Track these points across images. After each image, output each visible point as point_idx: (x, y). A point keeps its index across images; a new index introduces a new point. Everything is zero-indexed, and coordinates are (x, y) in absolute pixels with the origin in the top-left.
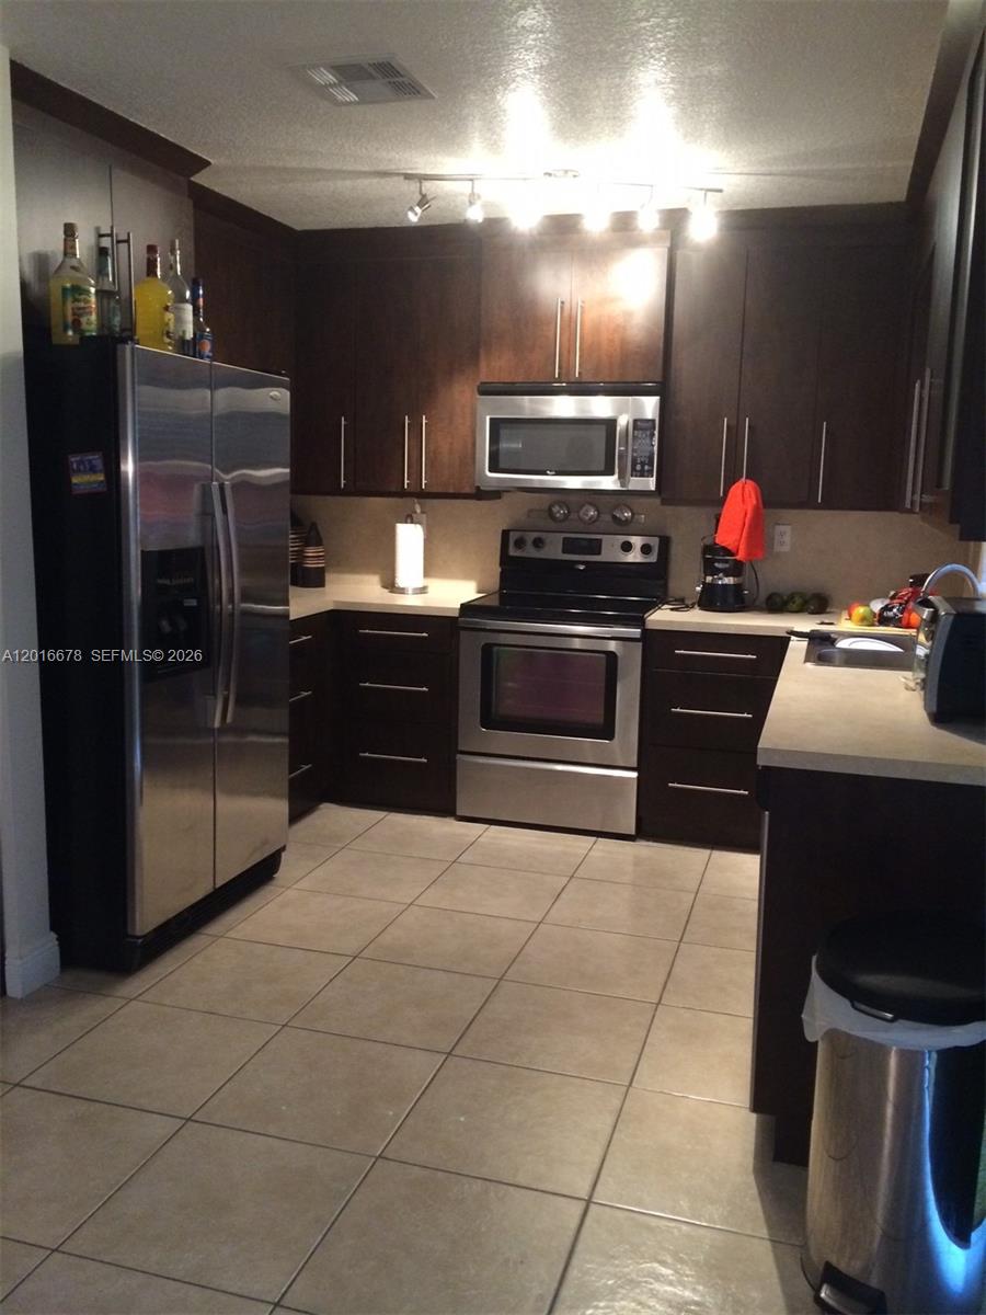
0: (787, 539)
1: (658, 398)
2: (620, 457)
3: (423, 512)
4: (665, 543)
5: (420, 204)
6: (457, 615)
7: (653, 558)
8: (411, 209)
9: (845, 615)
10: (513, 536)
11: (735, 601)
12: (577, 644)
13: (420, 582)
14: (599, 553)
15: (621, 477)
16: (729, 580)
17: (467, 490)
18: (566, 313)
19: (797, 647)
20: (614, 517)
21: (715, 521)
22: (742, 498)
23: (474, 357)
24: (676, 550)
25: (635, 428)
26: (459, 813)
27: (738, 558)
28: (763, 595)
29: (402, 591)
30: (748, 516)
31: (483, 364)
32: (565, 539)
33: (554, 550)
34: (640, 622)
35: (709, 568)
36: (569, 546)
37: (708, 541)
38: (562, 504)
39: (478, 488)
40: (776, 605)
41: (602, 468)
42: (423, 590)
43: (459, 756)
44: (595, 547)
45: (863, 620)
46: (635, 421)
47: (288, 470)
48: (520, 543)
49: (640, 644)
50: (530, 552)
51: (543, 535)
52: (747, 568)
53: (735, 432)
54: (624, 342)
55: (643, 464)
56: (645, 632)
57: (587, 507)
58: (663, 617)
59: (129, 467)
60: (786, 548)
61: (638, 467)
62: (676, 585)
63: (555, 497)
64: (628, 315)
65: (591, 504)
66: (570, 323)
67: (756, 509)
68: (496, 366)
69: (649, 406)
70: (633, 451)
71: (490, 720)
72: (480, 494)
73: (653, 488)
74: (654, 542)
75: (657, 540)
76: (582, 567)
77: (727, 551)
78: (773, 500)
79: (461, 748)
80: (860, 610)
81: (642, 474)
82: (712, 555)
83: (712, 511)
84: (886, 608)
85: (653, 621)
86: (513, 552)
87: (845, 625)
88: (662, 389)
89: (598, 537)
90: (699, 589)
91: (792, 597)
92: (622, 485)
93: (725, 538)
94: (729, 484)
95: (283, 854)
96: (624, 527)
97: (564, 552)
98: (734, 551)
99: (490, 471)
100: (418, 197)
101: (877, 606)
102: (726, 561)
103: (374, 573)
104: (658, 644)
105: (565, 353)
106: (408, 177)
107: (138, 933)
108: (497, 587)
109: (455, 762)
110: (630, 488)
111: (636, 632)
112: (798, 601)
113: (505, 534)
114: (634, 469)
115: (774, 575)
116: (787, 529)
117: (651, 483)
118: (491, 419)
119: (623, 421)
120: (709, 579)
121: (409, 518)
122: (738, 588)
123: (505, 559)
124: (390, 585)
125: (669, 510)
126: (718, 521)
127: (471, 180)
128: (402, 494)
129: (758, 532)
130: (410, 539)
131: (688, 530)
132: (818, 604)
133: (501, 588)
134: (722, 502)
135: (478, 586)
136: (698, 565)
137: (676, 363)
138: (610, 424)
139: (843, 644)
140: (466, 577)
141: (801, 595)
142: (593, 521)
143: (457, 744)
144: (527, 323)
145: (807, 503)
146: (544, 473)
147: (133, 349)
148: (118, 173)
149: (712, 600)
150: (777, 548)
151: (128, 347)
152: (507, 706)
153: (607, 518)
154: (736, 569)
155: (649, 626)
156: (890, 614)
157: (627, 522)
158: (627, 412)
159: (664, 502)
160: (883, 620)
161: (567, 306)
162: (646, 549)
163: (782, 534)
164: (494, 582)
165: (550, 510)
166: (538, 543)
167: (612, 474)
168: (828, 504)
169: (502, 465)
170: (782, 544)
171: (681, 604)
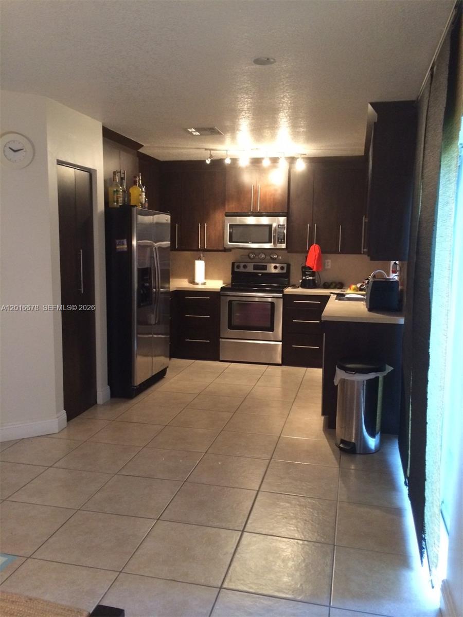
0: (329, 264)
1: (286, 218)
2: (274, 237)
3: (203, 256)
4: (289, 266)
5: (210, 158)
6: (219, 291)
7: (285, 271)
8: (207, 159)
9: (349, 289)
10: (236, 264)
11: (313, 285)
12: (257, 299)
13: (204, 281)
14: (266, 270)
15: (274, 244)
16: (311, 278)
17: (221, 249)
18: (255, 189)
19: (333, 297)
20: (271, 257)
21: (305, 258)
22: (315, 250)
23: (223, 204)
24: (292, 268)
25: (278, 227)
26: (221, 359)
27: (313, 270)
28: (322, 283)
29: (197, 284)
30: (317, 257)
31: (226, 206)
32: (254, 265)
33: (250, 269)
34: (282, 292)
35: (304, 274)
36: (256, 267)
37: (303, 265)
38: (252, 253)
39: (225, 248)
40: (326, 286)
41: (267, 241)
42: (204, 284)
43: (220, 340)
44: (265, 268)
45: (355, 290)
46: (279, 225)
47: (169, 243)
48: (238, 267)
49: (282, 299)
50: (242, 270)
51: (246, 264)
52: (316, 274)
53: (311, 228)
54: (274, 199)
55: (281, 240)
56: (284, 295)
57: (261, 254)
58: (289, 290)
59: (134, 243)
60: (329, 267)
61: (280, 241)
62: (292, 281)
63: (250, 251)
64: (276, 190)
65: (263, 253)
66: (256, 192)
67: (319, 254)
68: (231, 206)
69: (282, 220)
70: (278, 235)
71: (231, 327)
72: (226, 250)
73: (285, 247)
74: (285, 266)
75: (286, 265)
76: (260, 275)
77: (310, 268)
78: (324, 251)
79: (221, 336)
80: (353, 286)
81: (281, 243)
82: (305, 270)
83: (304, 255)
84: (362, 286)
85: (286, 292)
86: (236, 270)
87: (348, 291)
88: (287, 214)
89: (265, 264)
90: (301, 281)
91: (332, 283)
92: (275, 246)
93: (309, 263)
94: (311, 245)
95: (168, 369)
96: (274, 260)
97: (254, 269)
98: (312, 268)
99: (229, 242)
100: (209, 156)
101: (359, 285)
102: (310, 272)
103: (186, 278)
104: (288, 299)
105: (254, 203)
106: (206, 149)
107: (135, 385)
108: (230, 281)
109: (219, 341)
110: (277, 247)
111: (281, 295)
112: (334, 285)
113: (233, 264)
114: (278, 241)
115: (326, 276)
116: (329, 261)
117: (284, 246)
118: (230, 225)
119: (274, 225)
120: (304, 278)
121: (199, 259)
122: (313, 281)
123: (233, 272)
124: (193, 282)
125: (289, 254)
126: (306, 258)
127: (227, 150)
128: (198, 250)
129: (320, 262)
130: (200, 266)
131: (296, 261)
132: (341, 285)
133: (232, 283)
134: (308, 252)
135: (224, 281)
136: (300, 273)
137: (291, 206)
138: (270, 226)
139: (347, 296)
140: (219, 279)
141: (335, 282)
142: (264, 259)
143: (220, 336)
144: (241, 193)
145: (336, 252)
146: (248, 243)
147: (136, 209)
148: (122, 152)
149: (305, 285)
150: (327, 267)
151: (135, 208)
152: (236, 322)
153: (269, 258)
154: (313, 274)
155: (285, 293)
156: (363, 287)
157: (275, 259)
158: (275, 222)
159: (288, 252)
160: (361, 290)
161: (255, 187)
162: (282, 268)
163: (328, 262)
164: (229, 281)
165: (249, 256)
166: (245, 267)
167: (271, 243)
168: (342, 252)
169: (233, 240)
170: (328, 266)
171: (294, 286)
